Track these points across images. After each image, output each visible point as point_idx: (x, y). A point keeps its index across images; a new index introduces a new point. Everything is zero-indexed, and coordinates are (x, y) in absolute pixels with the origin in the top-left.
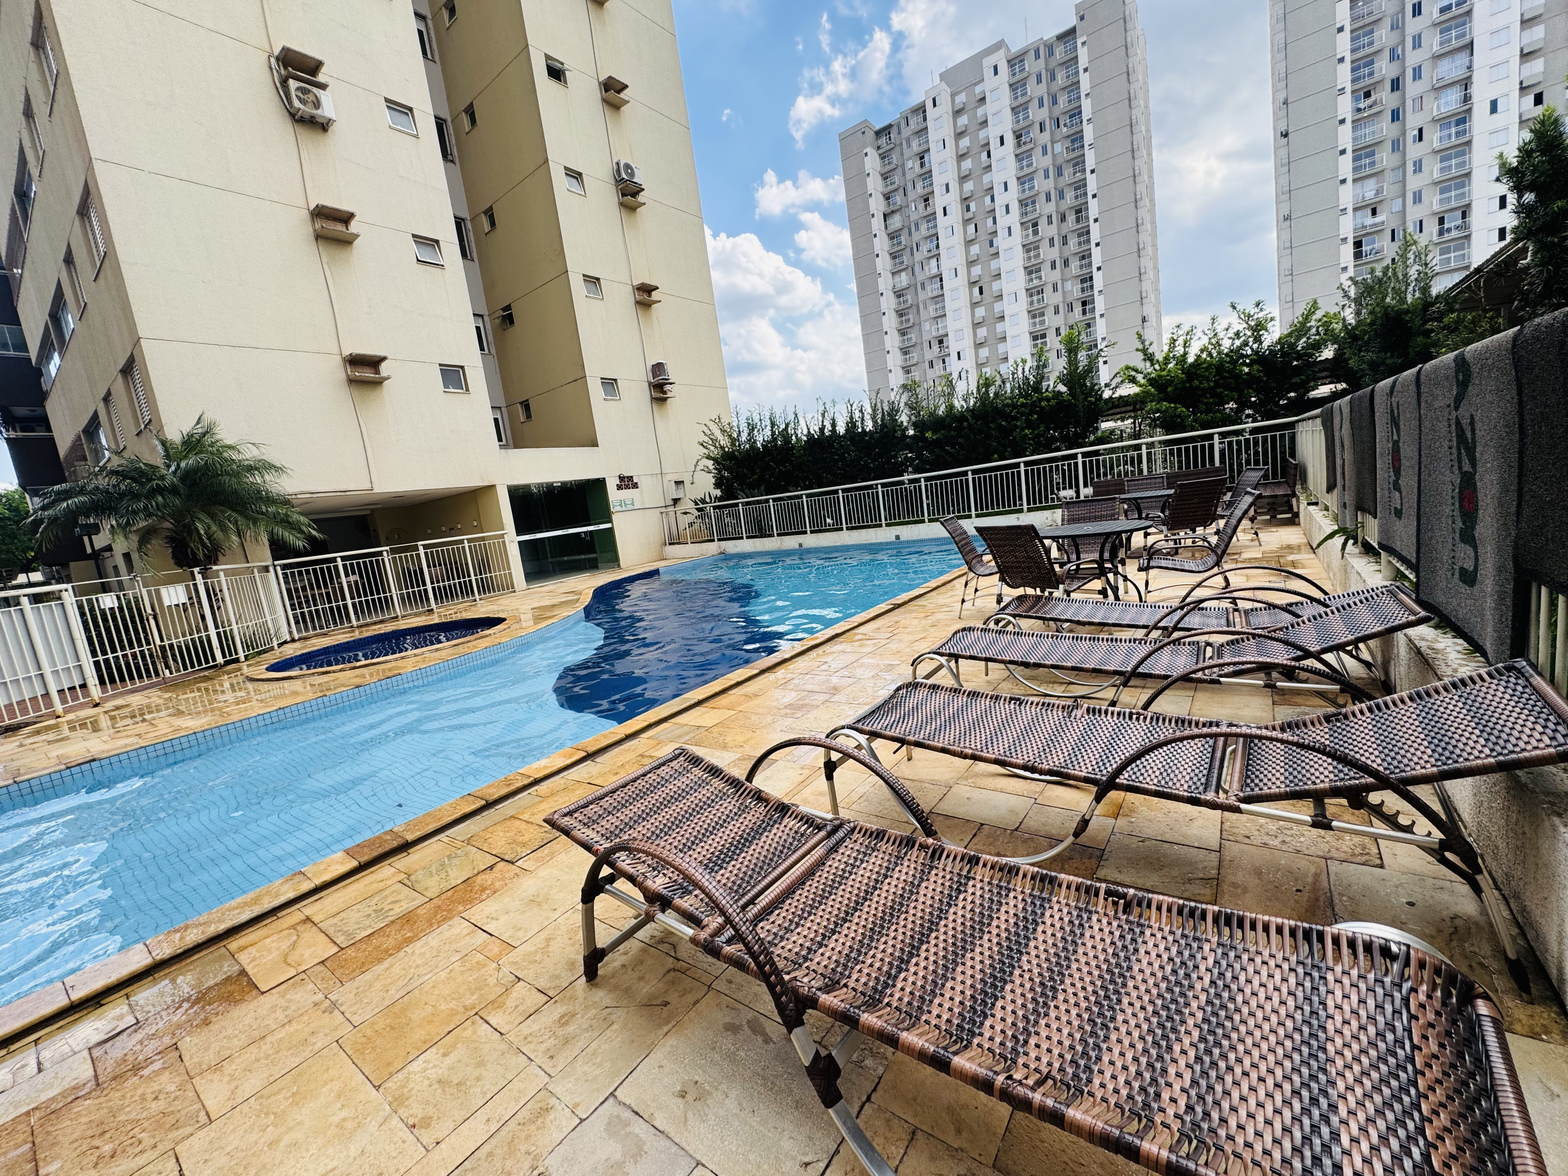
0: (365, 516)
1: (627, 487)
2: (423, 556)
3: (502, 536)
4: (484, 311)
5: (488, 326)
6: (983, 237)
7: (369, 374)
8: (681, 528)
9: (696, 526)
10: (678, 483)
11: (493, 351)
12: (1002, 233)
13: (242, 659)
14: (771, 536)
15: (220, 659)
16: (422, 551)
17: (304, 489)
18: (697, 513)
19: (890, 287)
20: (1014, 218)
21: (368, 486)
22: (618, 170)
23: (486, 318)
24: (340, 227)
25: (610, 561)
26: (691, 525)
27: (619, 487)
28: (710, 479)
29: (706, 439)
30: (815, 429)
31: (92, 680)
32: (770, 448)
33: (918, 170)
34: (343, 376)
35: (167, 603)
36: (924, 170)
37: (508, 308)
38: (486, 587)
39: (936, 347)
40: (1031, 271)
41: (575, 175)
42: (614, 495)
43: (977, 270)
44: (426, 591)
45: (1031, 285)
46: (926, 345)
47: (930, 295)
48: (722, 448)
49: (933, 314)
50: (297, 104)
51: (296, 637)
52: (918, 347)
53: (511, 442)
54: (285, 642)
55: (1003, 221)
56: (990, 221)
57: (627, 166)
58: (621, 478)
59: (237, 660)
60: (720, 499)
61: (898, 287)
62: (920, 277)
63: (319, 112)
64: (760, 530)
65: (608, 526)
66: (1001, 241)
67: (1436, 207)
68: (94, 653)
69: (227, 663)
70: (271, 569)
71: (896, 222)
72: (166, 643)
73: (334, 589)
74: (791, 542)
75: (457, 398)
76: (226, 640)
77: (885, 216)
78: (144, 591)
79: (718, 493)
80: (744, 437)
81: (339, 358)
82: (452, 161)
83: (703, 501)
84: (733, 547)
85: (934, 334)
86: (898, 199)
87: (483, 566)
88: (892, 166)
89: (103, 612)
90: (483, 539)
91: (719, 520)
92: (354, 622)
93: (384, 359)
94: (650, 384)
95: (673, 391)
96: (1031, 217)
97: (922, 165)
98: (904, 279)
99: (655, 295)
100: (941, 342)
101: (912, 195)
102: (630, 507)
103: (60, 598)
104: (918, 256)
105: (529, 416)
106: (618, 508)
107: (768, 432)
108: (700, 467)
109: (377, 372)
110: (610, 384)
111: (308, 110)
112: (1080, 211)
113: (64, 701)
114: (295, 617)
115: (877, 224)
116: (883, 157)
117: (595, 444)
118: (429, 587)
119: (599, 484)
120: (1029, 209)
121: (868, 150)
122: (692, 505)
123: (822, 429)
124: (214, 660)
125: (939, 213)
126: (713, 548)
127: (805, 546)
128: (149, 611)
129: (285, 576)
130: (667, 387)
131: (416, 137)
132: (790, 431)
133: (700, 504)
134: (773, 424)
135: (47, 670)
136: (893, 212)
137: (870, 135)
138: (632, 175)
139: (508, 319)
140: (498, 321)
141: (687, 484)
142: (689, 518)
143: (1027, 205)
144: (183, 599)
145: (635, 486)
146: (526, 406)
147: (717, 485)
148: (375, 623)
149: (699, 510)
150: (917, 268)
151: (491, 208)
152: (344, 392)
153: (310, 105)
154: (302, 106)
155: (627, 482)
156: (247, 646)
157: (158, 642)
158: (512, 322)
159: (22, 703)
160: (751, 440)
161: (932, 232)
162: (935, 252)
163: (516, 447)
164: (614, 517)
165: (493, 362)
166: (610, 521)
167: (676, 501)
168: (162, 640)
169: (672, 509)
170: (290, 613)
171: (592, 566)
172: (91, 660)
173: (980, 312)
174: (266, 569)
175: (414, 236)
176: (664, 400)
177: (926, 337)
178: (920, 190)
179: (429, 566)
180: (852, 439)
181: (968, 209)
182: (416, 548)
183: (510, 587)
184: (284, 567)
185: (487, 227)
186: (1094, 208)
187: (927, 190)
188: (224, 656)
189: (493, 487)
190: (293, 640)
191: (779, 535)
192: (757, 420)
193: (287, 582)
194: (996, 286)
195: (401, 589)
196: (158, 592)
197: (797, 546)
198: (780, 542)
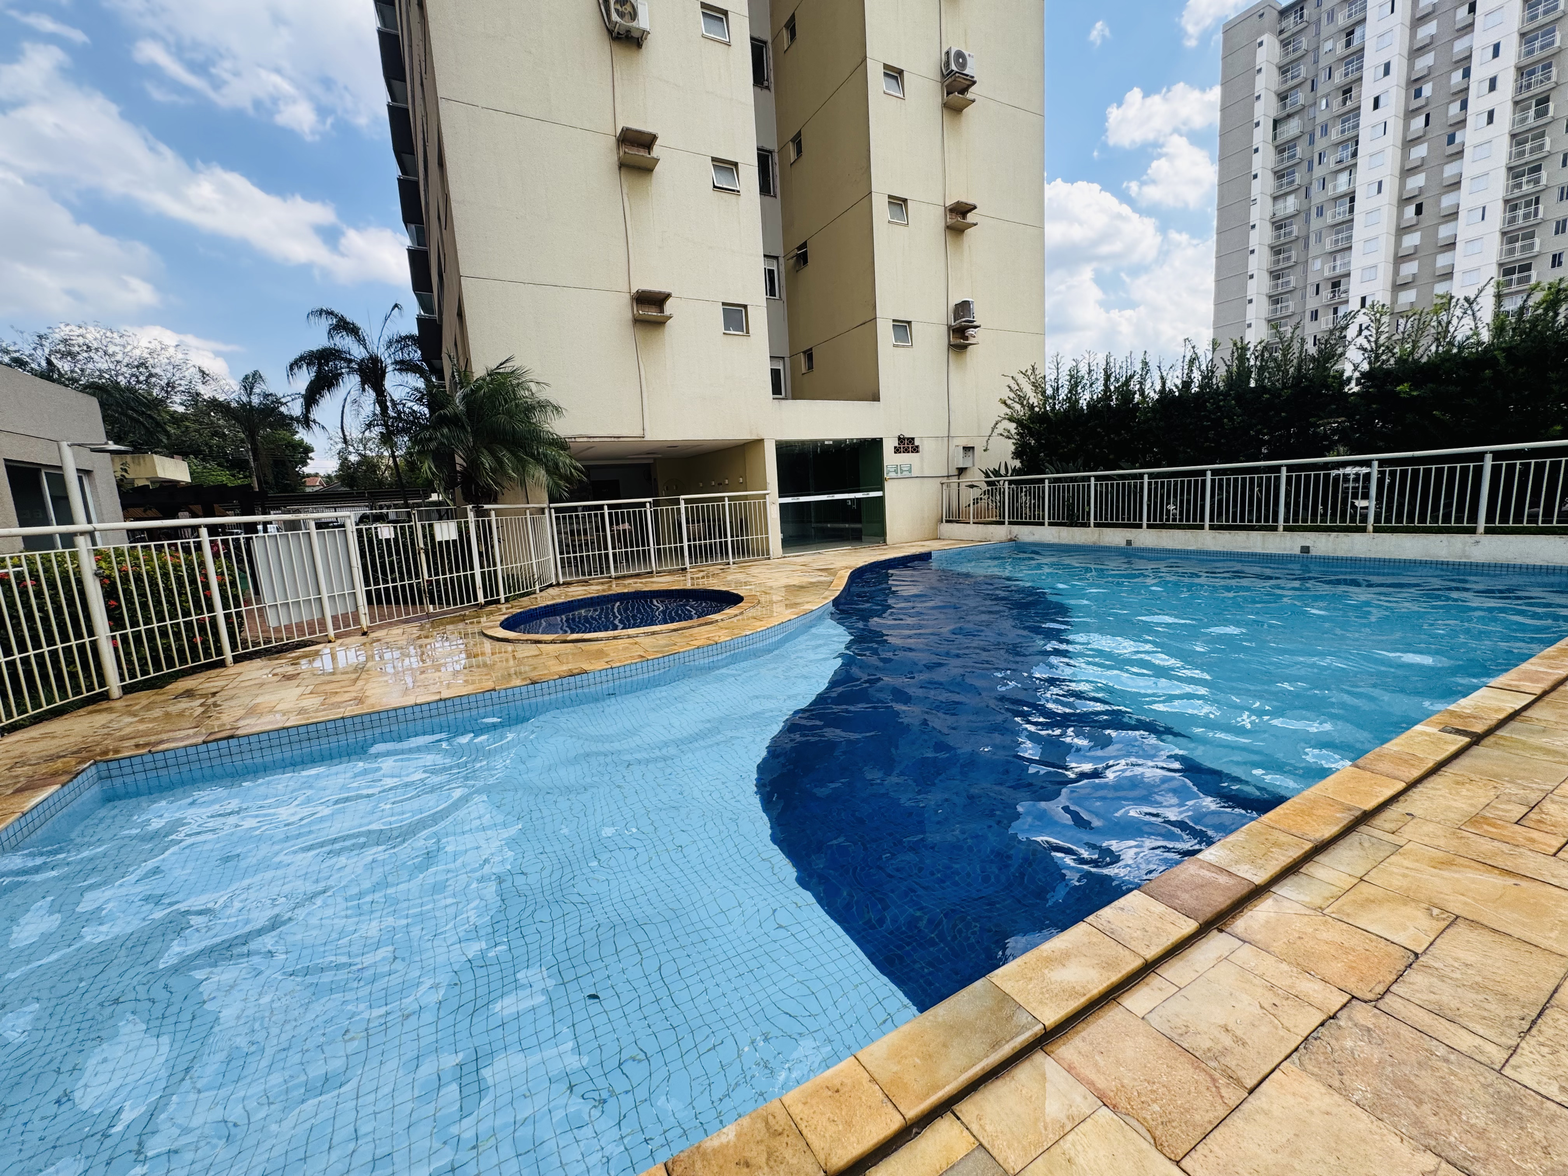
0: (649, 464)
1: (906, 451)
2: (683, 511)
3: (764, 496)
4: (779, 251)
5: (782, 268)
6: (1438, 129)
7: (653, 313)
8: (963, 504)
9: (983, 504)
10: (968, 449)
11: (784, 296)
12: (1475, 121)
13: (503, 601)
14: (1086, 525)
15: (481, 599)
16: (683, 505)
17: (583, 433)
18: (985, 487)
19: (1268, 215)
20: (1503, 96)
21: (639, 433)
22: (948, 63)
23: (781, 260)
24: (643, 153)
25: (876, 535)
26: (976, 501)
27: (897, 450)
28: (1010, 446)
29: (1012, 395)
30: (1174, 382)
31: (363, 608)
32: (1098, 408)
33: (1340, 49)
34: (629, 316)
35: (438, 538)
36: (1352, 49)
37: (804, 245)
38: (742, 550)
39: (1326, 293)
40: (1521, 172)
41: (895, 74)
42: (890, 458)
43: (1417, 181)
44: (682, 548)
45: (1517, 193)
46: (1311, 290)
47: (1330, 221)
48: (1032, 407)
49: (1329, 247)
50: (615, 17)
51: (561, 581)
52: (1298, 294)
53: (790, 394)
54: (551, 585)
55: (1478, 103)
56: (1455, 106)
57: (960, 55)
58: (901, 439)
59: (498, 602)
60: (1016, 472)
61: (1281, 214)
62: (1318, 197)
63: (634, 24)
64: (1071, 516)
65: (879, 494)
66: (1471, 134)
68: (367, 584)
69: (488, 603)
70: (547, 511)
71: (1292, 128)
72: (434, 578)
73: (598, 537)
74: (1115, 537)
75: (737, 342)
76: (489, 580)
77: (1276, 123)
78: (419, 524)
79: (1017, 463)
80: (1063, 393)
81: (628, 296)
82: (768, 88)
83: (996, 473)
84: (1027, 534)
85: (1327, 274)
86: (1301, 97)
87: (742, 526)
88: (1299, 53)
89: (380, 542)
90: (746, 497)
91: (1014, 498)
92: (613, 573)
93: (668, 296)
94: (949, 327)
95: (977, 336)
96: (1536, 90)
97: (1348, 44)
98: (1291, 204)
99: (971, 217)
100: (1336, 285)
101: (1323, 88)
102: (906, 474)
103: (343, 526)
104: (1319, 171)
105: (810, 367)
106: (893, 475)
107: (1099, 387)
108: (1000, 428)
109: (662, 311)
110: (902, 328)
111: (626, 23)
113: (336, 626)
114: (562, 559)
115: (1262, 136)
116: (1285, 44)
117: (876, 398)
118: (686, 544)
119: (876, 444)
120: (1536, 78)
121: (1266, 38)
122: (983, 477)
123: (1187, 384)
124: (476, 599)
125: (1367, 104)
126: (1000, 533)
127: (1137, 544)
128: (422, 545)
129: (557, 518)
130: (971, 331)
131: (728, 44)
132: (1134, 386)
133: (992, 477)
134: (1107, 377)
135: (325, 595)
136: (1289, 116)
137: (1272, 16)
138: (964, 65)
139: (802, 259)
140: (792, 262)
141: (978, 451)
142: (975, 493)
143: (1531, 74)
144: (454, 536)
145: (916, 450)
146: (809, 355)
147: (1017, 455)
148: (631, 576)
149: (989, 483)
150: (1315, 187)
151: (799, 134)
152: (627, 330)
153: (627, 17)
154: (619, 20)
155: (907, 445)
156: (508, 588)
157: (426, 577)
158: (806, 262)
159: (300, 626)
160: (1072, 399)
161: (1348, 134)
162: (1349, 162)
163: (794, 398)
164: (887, 485)
165: (781, 308)
166: (881, 488)
167: (961, 471)
168: (430, 576)
169: (955, 480)
170: (558, 557)
171: (854, 537)
172: (364, 589)
173: (1412, 240)
174: (542, 511)
175: (714, 159)
176: (964, 347)
177: (1313, 279)
178: (1338, 78)
179: (688, 522)
180: (1239, 398)
181: (1418, 94)
182: (677, 502)
183: (765, 553)
184: (557, 510)
185: (793, 156)
187: (1351, 77)
188: (485, 597)
189: (762, 441)
190: (558, 585)
191: (1097, 525)
192: (1084, 371)
193: (558, 524)
194: (1447, 201)
195: (659, 544)
196: (431, 526)
197: (1123, 544)
198: (1096, 535)
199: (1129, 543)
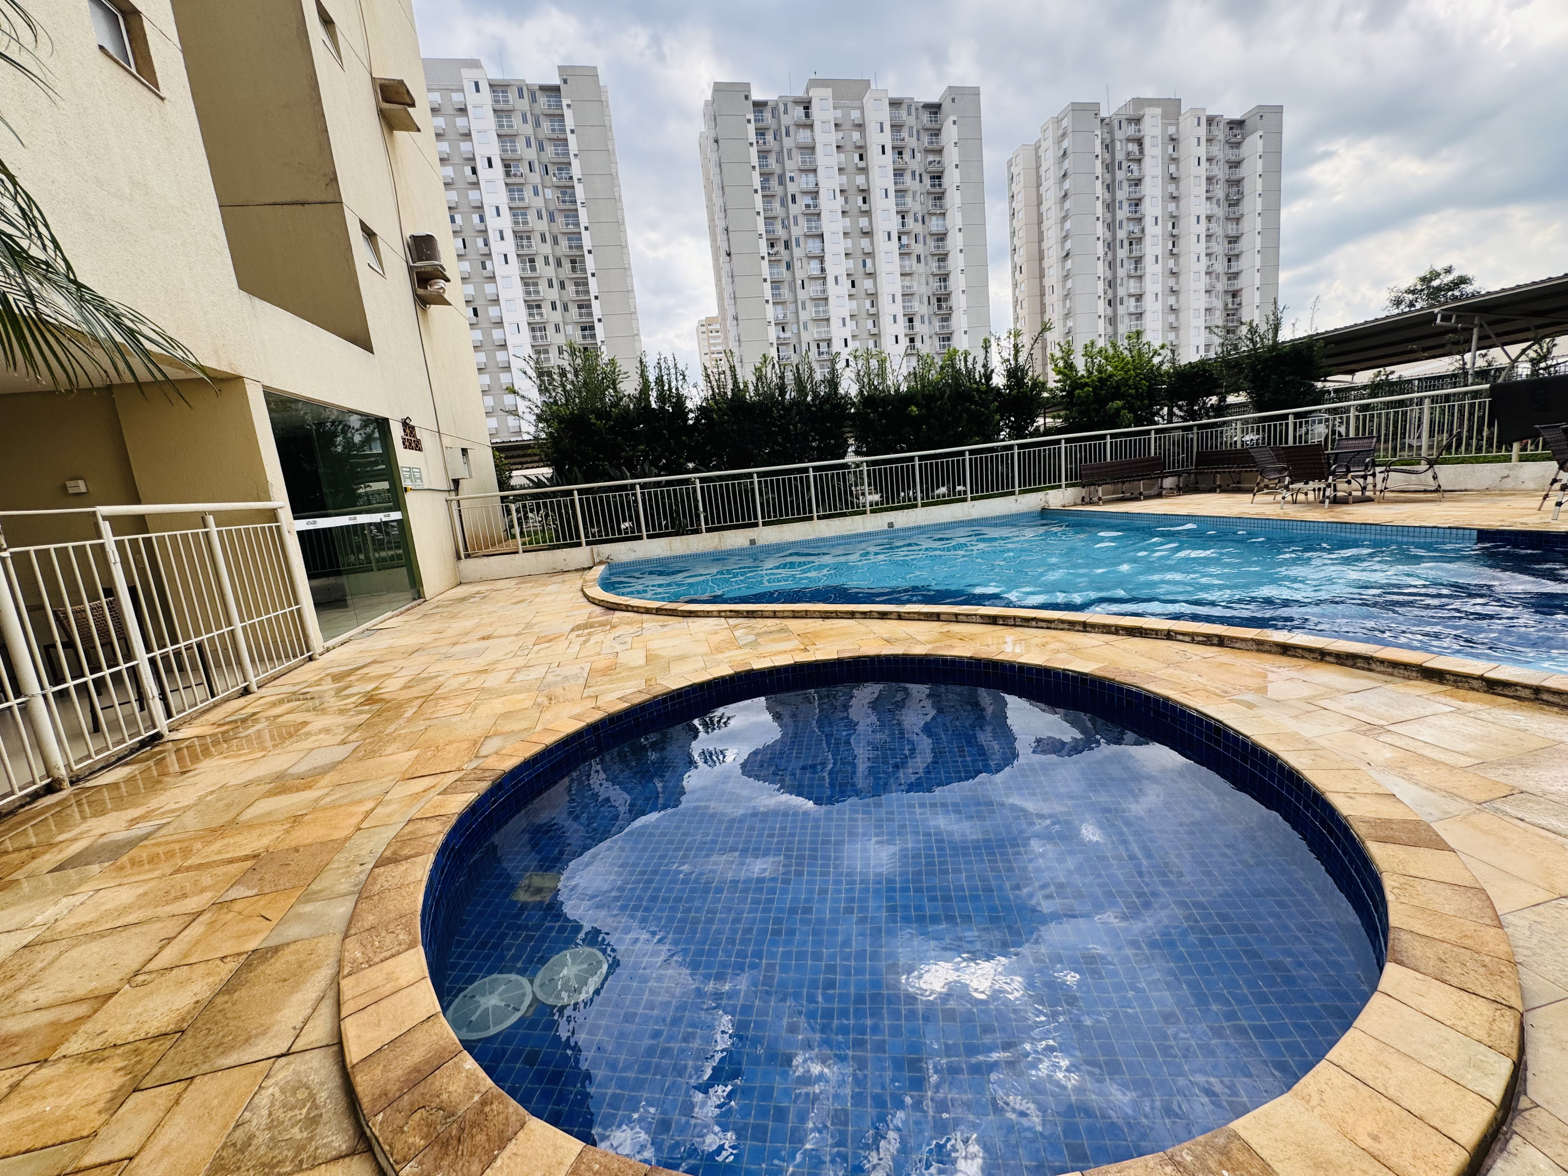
1: (411, 446)
3: (274, 514)
10: (464, 452)
12: (497, 259)
14: (697, 531)
16: (108, 538)
20: (509, 246)
27: (404, 443)
40: (533, 306)
42: (402, 456)
43: (470, 289)
45: (533, 320)
55: (497, 246)
56: (480, 242)
58: (405, 427)
65: (396, 515)
66: (497, 265)
67: (816, 336)
94: (410, 267)
96: (526, 251)
102: (420, 484)
106: (409, 483)
110: (367, 239)
112: (576, 262)
117: (367, 346)
118: (142, 658)
120: (525, 242)
127: (760, 542)
130: (439, 283)
141: (471, 457)
143: (521, 238)
145: (418, 445)
155: (410, 436)
164: (407, 499)
167: (456, 484)
169: (454, 496)
173: (478, 334)
181: (454, 221)
186: (590, 263)
189: (239, 379)
191: (710, 530)
194: (492, 311)
197: (747, 544)
198: (717, 540)
199: (753, 542)
